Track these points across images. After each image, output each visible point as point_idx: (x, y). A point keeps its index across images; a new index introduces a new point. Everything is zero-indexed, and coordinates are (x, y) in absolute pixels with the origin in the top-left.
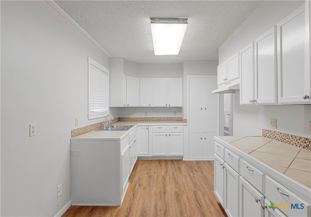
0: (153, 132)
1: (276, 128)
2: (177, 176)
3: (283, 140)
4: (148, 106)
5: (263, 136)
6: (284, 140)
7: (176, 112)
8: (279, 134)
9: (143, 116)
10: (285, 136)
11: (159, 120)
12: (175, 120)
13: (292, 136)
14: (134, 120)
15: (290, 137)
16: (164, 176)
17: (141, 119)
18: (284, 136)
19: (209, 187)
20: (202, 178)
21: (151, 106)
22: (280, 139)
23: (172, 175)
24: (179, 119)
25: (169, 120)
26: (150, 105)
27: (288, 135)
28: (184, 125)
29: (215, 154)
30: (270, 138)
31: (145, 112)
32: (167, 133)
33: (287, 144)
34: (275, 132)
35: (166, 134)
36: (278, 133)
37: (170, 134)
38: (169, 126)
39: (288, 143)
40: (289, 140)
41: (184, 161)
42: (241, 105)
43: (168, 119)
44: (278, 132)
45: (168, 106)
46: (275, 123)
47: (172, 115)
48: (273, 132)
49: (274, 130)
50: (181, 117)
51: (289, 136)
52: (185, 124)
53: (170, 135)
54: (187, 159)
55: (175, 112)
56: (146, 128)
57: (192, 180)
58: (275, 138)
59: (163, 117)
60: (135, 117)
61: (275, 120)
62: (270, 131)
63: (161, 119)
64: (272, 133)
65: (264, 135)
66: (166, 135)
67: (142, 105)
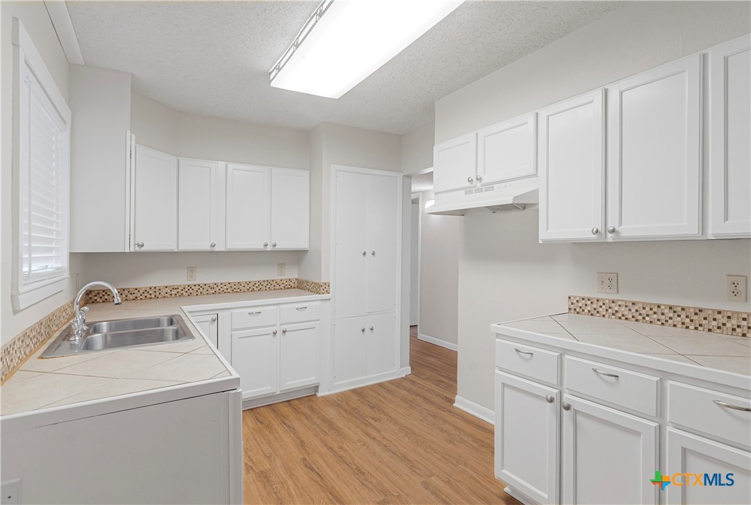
0: (234, 327)
1: (616, 292)
2: (341, 448)
3: (640, 317)
4: (207, 247)
5: (573, 311)
6: (644, 318)
7: (284, 264)
8: (630, 304)
9: (179, 279)
10: (648, 309)
11: (236, 290)
12: (282, 286)
13: (671, 308)
14: (146, 294)
15: (666, 311)
16: (304, 459)
17: (174, 292)
18: (644, 308)
19: (442, 457)
20: (406, 435)
21: (216, 249)
22: (630, 316)
23: (324, 450)
24: (292, 284)
25: (263, 288)
26: (213, 246)
27: (659, 307)
28: (322, 300)
29: (497, 371)
30: (598, 315)
31: (188, 268)
32: (275, 325)
33: (657, 326)
34: (613, 302)
35: (274, 329)
36: (623, 303)
37: (283, 327)
38: (282, 306)
39: (659, 323)
40: (663, 317)
41: (322, 397)
42: (540, 242)
43: (261, 286)
44: (626, 301)
45: (269, 248)
46: (611, 280)
47: (271, 274)
48: (607, 301)
49: (607, 296)
50: (297, 277)
51: (662, 307)
52: (326, 296)
53: (284, 332)
54: (330, 391)
55: (282, 265)
56: (209, 318)
57: (390, 451)
58: (613, 314)
59: (248, 280)
60: (153, 285)
61: (616, 275)
62: (598, 300)
63: (242, 288)
64: (604, 304)
65: (575, 310)
66: (275, 333)
67: (185, 246)
